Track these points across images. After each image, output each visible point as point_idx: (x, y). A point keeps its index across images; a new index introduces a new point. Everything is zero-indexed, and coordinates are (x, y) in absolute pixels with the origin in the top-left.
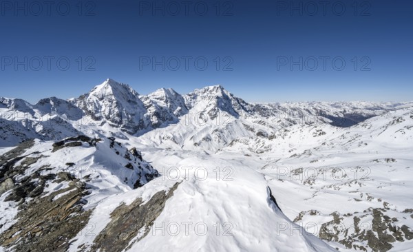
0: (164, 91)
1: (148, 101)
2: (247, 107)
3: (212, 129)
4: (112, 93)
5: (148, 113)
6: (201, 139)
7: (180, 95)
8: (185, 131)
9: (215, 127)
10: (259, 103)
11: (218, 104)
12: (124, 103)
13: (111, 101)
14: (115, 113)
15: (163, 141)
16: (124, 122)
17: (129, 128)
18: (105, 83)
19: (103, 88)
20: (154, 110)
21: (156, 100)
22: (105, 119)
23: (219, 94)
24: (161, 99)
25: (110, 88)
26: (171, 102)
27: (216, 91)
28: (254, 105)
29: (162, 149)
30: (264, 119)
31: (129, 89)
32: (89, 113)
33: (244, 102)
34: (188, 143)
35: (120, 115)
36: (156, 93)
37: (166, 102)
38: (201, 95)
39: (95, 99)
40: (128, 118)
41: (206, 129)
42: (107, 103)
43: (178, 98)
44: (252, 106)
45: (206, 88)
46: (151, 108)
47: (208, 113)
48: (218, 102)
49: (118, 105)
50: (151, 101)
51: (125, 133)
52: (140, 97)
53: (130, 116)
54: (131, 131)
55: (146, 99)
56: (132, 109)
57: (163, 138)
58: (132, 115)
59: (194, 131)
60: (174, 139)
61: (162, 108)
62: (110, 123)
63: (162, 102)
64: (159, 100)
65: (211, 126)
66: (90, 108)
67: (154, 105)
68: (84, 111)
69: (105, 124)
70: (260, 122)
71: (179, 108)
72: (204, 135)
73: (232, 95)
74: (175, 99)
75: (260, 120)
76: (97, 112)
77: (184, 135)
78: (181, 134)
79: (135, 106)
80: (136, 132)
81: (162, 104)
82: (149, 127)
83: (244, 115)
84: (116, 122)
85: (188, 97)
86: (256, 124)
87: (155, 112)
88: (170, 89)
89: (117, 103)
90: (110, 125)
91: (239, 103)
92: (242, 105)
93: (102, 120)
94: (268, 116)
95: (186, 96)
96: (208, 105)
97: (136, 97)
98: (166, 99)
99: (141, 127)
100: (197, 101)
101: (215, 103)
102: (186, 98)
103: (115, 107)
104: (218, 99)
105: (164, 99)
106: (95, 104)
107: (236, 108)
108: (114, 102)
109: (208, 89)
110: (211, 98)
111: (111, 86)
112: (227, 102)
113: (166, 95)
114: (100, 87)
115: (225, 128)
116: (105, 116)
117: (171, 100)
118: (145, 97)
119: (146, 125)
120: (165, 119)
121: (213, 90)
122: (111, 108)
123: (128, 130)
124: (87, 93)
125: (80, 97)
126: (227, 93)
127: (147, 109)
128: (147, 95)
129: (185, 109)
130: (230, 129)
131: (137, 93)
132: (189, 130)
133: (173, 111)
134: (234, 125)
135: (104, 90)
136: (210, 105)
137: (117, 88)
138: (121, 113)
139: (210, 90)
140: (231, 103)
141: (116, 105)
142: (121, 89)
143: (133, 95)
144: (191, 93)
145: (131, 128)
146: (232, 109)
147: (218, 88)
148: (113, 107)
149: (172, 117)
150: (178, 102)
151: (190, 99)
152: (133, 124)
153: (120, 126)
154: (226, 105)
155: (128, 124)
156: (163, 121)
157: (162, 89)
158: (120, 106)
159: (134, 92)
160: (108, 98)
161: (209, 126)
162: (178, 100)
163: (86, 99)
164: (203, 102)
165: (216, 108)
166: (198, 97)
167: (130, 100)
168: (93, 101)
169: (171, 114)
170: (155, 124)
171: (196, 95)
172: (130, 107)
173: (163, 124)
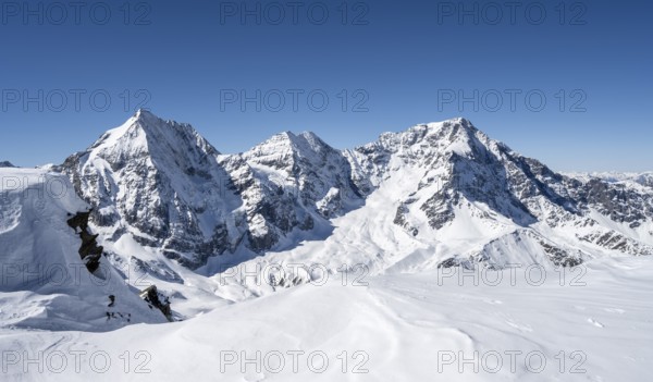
0: (288, 142)
1: (243, 170)
2: (557, 187)
3: (437, 258)
4: (146, 149)
5: (243, 208)
7: (337, 152)
8: (348, 263)
9: (445, 250)
10: (604, 175)
11: (456, 180)
12: (178, 179)
13: (142, 171)
14: (152, 204)
16: (173, 231)
17: (185, 248)
18: (131, 121)
19: (126, 136)
20: (258, 199)
21: (266, 168)
22: (123, 221)
23: (461, 146)
24: (279, 164)
25: (142, 134)
26: (311, 173)
27: (452, 139)
28: (585, 180)
30: (622, 229)
31: (193, 138)
33: (545, 171)
35: (162, 211)
36: (265, 148)
37: (295, 172)
38: (400, 152)
39: (102, 165)
40: (184, 220)
41: (415, 257)
42: (134, 176)
43: (330, 160)
44: (576, 184)
45: (418, 127)
46: (249, 192)
47: (425, 206)
48: (455, 172)
49: (161, 181)
50: (250, 170)
51: (174, 264)
52: (220, 159)
53: (189, 213)
54: (189, 256)
55: (238, 164)
56: (197, 195)
58: (197, 211)
59: (378, 264)
61: (280, 191)
62: (137, 232)
63: (283, 173)
64: (273, 168)
65: (432, 250)
66: (90, 191)
67: (257, 182)
69: (123, 237)
70: (605, 239)
71: (334, 191)
73: (503, 149)
74: (319, 162)
75: (605, 230)
76: (105, 201)
79: (205, 185)
80: (204, 260)
81: (282, 178)
82: (242, 247)
83: (547, 213)
84: (152, 231)
85: (361, 157)
86: (593, 245)
87: (260, 204)
88: (307, 135)
89: (157, 177)
90: (137, 239)
91: (530, 175)
92: (542, 181)
93: (117, 225)
94: (636, 220)
95: (356, 153)
96: (425, 181)
97: (209, 158)
98: (294, 165)
99: (218, 247)
100: (388, 170)
101: (447, 174)
102: (354, 159)
103: (152, 189)
104: (455, 161)
105: (287, 165)
106: (101, 179)
107: (518, 189)
108: (150, 174)
109: (425, 133)
110: (435, 159)
111: (146, 129)
112: (489, 173)
113: (295, 152)
114: (117, 134)
115: (480, 257)
116: (125, 212)
117: (311, 165)
118: (234, 158)
119: (234, 241)
120: (290, 224)
121: (441, 134)
122: (141, 190)
123: (182, 255)
124: (84, 151)
125: (67, 160)
126: (488, 142)
127: (239, 193)
128: (241, 154)
129: (351, 192)
130: (494, 258)
131: (212, 147)
132: (360, 260)
133: (315, 200)
134: (510, 248)
135: (128, 142)
136: (431, 180)
137: (160, 135)
138: (167, 205)
139: (430, 133)
140: (501, 173)
141: (154, 183)
142: (170, 137)
143: (201, 154)
144: (371, 144)
145: (192, 248)
146: (506, 195)
147: (456, 127)
148: (147, 188)
149: (310, 218)
150: (329, 173)
151: (366, 164)
152: (197, 237)
153: (162, 243)
154: (484, 181)
155: (183, 238)
156: (283, 229)
157: (285, 134)
158: (166, 186)
159: (204, 146)
160: (136, 163)
161: (426, 247)
162: (331, 168)
163: (81, 166)
164: (410, 173)
165: (450, 192)
166: (392, 156)
167: (192, 168)
168: (98, 172)
169: (307, 210)
170: (259, 239)
171: (387, 151)
172: (192, 188)
173: (282, 239)
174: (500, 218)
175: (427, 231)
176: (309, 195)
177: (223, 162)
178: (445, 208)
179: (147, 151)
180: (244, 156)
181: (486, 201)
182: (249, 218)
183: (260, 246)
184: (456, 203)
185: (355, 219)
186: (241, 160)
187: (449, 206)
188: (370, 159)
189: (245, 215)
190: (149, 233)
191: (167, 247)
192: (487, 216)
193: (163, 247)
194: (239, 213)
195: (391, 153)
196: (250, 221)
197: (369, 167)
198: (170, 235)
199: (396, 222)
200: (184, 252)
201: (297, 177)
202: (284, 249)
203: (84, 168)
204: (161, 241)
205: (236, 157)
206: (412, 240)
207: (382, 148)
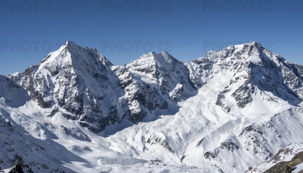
0: (152, 58)
1: (126, 74)
4: (71, 63)
5: (126, 96)
6: (219, 145)
7: (181, 63)
8: (188, 129)
9: (247, 121)
11: (253, 78)
12: (89, 80)
13: (68, 76)
14: (73, 95)
15: (147, 145)
16: (85, 111)
17: (92, 120)
18: (63, 48)
19: (60, 56)
20: (134, 91)
21: (140, 73)
22: (57, 105)
23: (255, 58)
24: (147, 71)
25: (69, 54)
26: (165, 76)
27: (249, 54)
29: (144, 162)
31: (98, 56)
32: (37, 95)
34: (194, 153)
35: (80, 99)
36: (139, 61)
37: (157, 75)
38: (219, 62)
39: (45, 73)
40: (92, 104)
42: (63, 79)
43: (177, 68)
45: (229, 48)
47: (234, 94)
48: (252, 74)
49: (79, 82)
50: (130, 74)
51: (86, 130)
52: (113, 68)
53: (95, 100)
54: (95, 125)
55: (123, 71)
56: (100, 89)
57: (149, 141)
58: (100, 99)
60: (167, 144)
61: (148, 86)
62: (64, 111)
63: (150, 75)
64: (144, 73)
65: (239, 121)
66: (38, 88)
67: (135, 82)
68: (29, 93)
69: (57, 114)
71: (179, 86)
72: (224, 137)
73: (281, 60)
74: (171, 69)
76: (47, 94)
77: (187, 136)
78: (181, 135)
79: (104, 83)
80: (103, 127)
81: (149, 78)
82: (126, 120)
84: (73, 111)
85: (195, 66)
87: (136, 94)
88: (164, 54)
89: (77, 79)
90: (64, 115)
91: (297, 74)
93: (53, 108)
95: (193, 63)
96: (234, 79)
97: (107, 68)
98: (156, 71)
99: (112, 120)
100: (212, 73)
101: (247, 74)
102: (192, 67)
103: (73, 86)
104: (252, 67)
105: (152, 71)
106: (45, 81)
107: (291, 83)
108: (73, 77)
109: (233, 51)
110: (240, 66)
111: (71, 52)
112: (273, 74)
113: (157, 64)
114: (55, 55)
115: (268, 125)
116: (58, 100)
117: (166, 71)
118: (121, 67)
119: (121, 116)
120: (154, 106)
121: (243, 51)
122: (67, 87)
123: (90, 125)
124: (36, 65)
125: (26, 70)
126: (271, 56)
127: (123, 88)
128: (125, 65)
129: (190, 87)
130: (278, 126)
131: (109, 61)
132: (196, 127)
133: (169, 91)
134: (287, 119)
135: (61, 59)
136: (237, 78)
137: (79, 55)
138: (82, 96)
139: (236, 51)
140: (280, 74)
141: (75, 82)
142: (84, 56)
143: (102, 65)
144: (201, 58)
145: (96, 120)
146: (284, 87)
147: (252, 47)
148: (71, 85)
149: (166, 102)
150: (177, 76)
151: (199, 70)
152: (99, 114)
153: (79, 118)
154: (270, 79)
155: (91, 114)
156: (149, 108)
157: (151, 53)
158: (82, 84)
159: (104, 61)
160: (65, 71)
161: (235, 119)
162: (178, 72)
163: (34, 73)
164: (225, 75)
165: (249, 85)
166: (214, 65)
167: (97, 74)
168: (44, 77)
169: (164, 97)
170: (135, 115)
171: (211, 62)
172: (97, 85)
173: (149, 115)
174: (281, 101)
175: (236, 109)
176: (165, 88)
177: (115, 70)
178: (246, 95)
179: (71, 64)
180: (127, 67)
181: (272, 91)
182: (129, 102)
183: (137, 119)
184: (253, 92)
185: (192, 102)
186: (125, 69)
187: (249, 94)
188: (201, 67)
189: (127, 101)
190: (71, 112)
191: (81, 120)
192: (272, 99)
193: (80, 120)
194: (124, 99)
195: (214, 63)
196: (130, 104)
197: (201, 72)
198: (84, 113)
199: (217, 104)
200: (91, 123)
201: (158, 78)
202: (151, 121)
203: (36, 74)
204: (78, 116)
205: (122, 67)
206: (227, 115)
207: (208, 60)
